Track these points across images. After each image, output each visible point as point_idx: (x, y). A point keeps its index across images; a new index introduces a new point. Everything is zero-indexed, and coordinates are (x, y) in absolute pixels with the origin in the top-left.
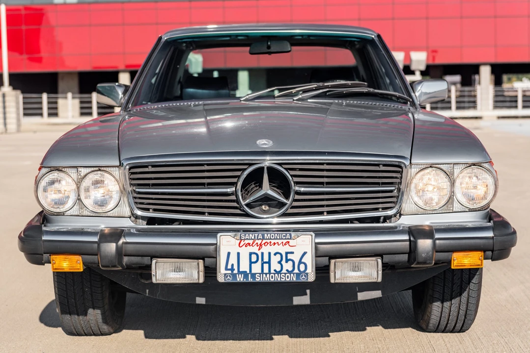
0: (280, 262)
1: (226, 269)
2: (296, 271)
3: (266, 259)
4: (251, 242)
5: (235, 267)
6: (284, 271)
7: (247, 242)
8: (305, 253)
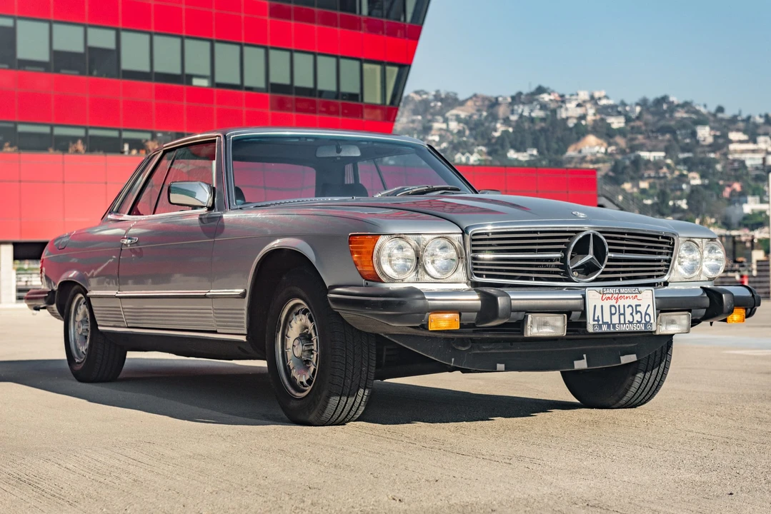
0: (631, 314)
1: (594, 320)
2: (643, 322)
3: (622, 312)
4: (610, 296)
5: (600, 318)
6: (635, 322)
7: (607, 296)
8: (649, 305)
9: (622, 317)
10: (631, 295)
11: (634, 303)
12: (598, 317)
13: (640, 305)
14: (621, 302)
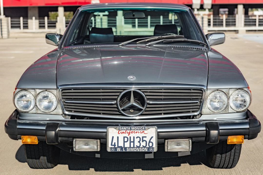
0: (139, 142)
1: (112, 145)
2: (148, 146)
4: (124, 131)
6: (141, 146)
7: (122, 131)
8: (152, 137)
9: (132, 144)
10: (139, 131)
11: (141, 135)
12: (115, 143)
13: (146, 137)
14: (132, 135)
